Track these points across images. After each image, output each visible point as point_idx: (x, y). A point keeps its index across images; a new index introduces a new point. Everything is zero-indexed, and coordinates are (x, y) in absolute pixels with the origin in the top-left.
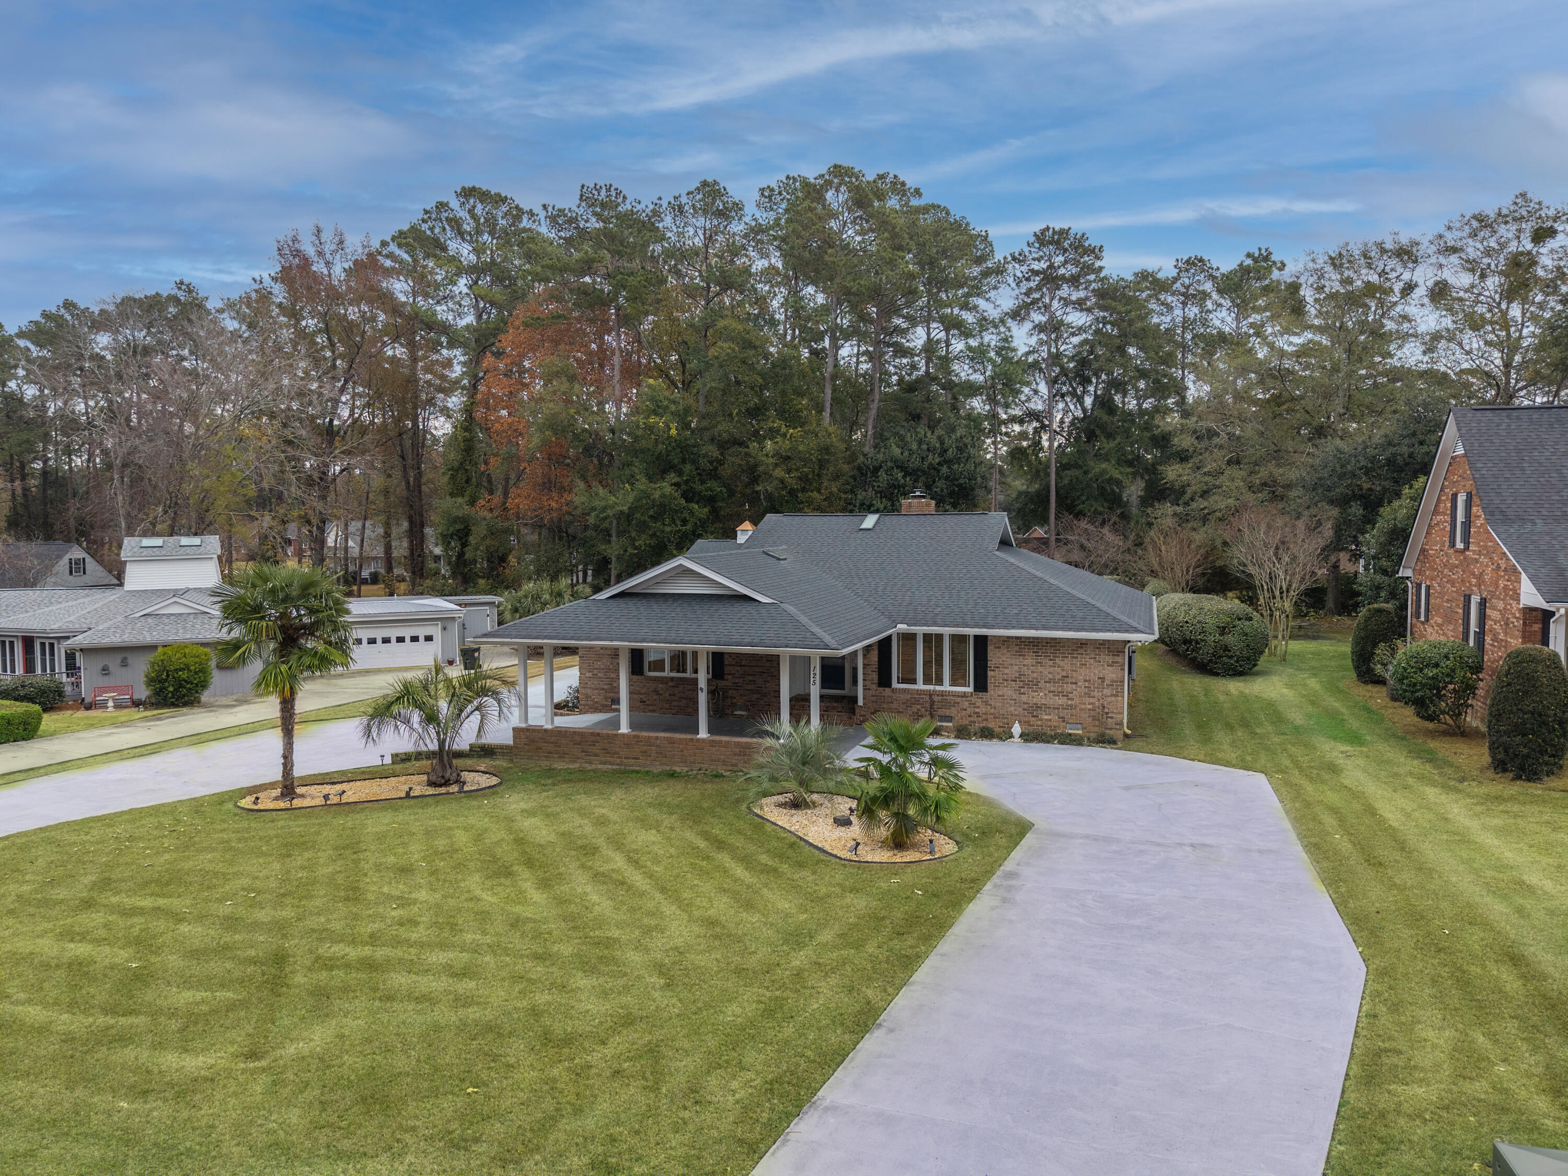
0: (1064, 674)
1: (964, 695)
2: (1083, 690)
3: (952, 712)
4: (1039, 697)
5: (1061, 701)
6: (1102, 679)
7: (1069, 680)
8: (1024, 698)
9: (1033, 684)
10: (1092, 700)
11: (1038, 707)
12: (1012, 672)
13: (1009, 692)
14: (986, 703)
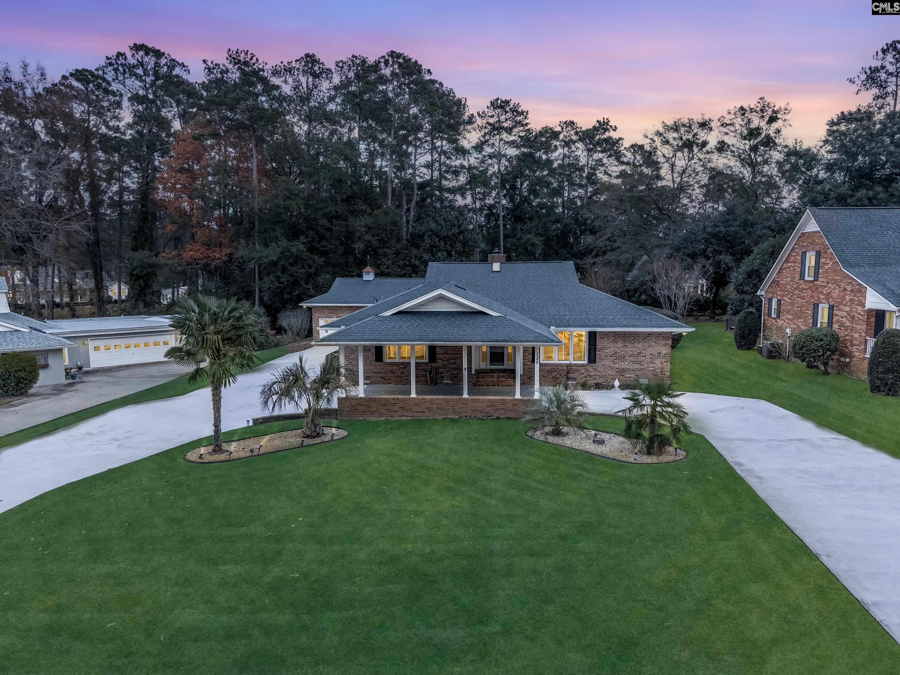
0: (639, 351)
1: (583, 366)
2: (650, 360)
3: (576, 375)
4: (625, 365)
5: (637, 366)
6: (660, 353)
7: (642, 355)
8: (616, 366)
9: (622, 358)
10: (653, 365)
11: (624, 370)
12: (610, 351)
13: (607, 363)
14: (595, 369)
